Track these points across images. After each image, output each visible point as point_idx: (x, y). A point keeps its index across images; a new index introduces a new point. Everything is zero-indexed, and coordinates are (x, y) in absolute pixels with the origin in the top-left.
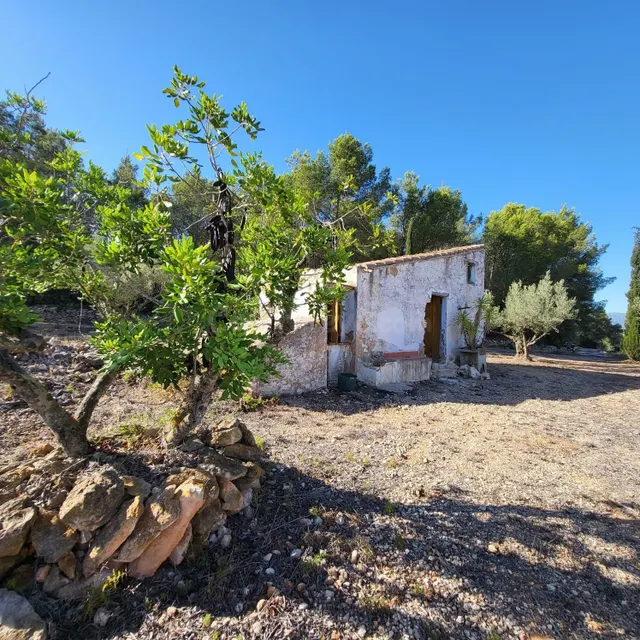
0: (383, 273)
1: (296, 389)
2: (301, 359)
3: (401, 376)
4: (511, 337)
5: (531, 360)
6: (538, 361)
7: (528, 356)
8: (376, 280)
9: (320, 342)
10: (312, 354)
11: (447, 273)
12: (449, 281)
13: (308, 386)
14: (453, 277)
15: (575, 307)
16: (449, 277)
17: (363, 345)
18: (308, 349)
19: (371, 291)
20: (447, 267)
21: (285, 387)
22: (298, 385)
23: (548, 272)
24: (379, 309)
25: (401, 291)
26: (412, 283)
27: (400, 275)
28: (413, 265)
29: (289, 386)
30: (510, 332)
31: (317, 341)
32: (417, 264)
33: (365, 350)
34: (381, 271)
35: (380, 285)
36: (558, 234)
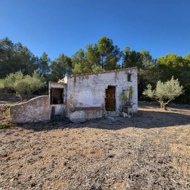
0: (81, 78)
1: (34, 120)
2: (36, 110)
3: (85, 116)
4: (159, 101)
5: (167, 110)
6: (170, 110)
7: (165, 108)
8: (77, 81)
9: (46, 103)
10: (42, 108)
11: (116, 78)
12: (117, 81)
13: (40, 119)
14: (120, 79)
15: (183, 90)
16: (118, 79)
17: (71, 105)
18: (40, 106)
19: (75, 85)
20: (116, 76)
21: (28, 120)
22: (35, 119)
23: (173, 76)
24: (79, 91)
25: (91, 85)
26: (97, 82)
27: (90, 79)
28: (97, 75)
29: (30, 119)
30: (158, 100)
31: (45, 103)
32: (99, 75)
33: (72, 106)
34: (80, 78)
35: (80, 83)
36: (183, 63)
